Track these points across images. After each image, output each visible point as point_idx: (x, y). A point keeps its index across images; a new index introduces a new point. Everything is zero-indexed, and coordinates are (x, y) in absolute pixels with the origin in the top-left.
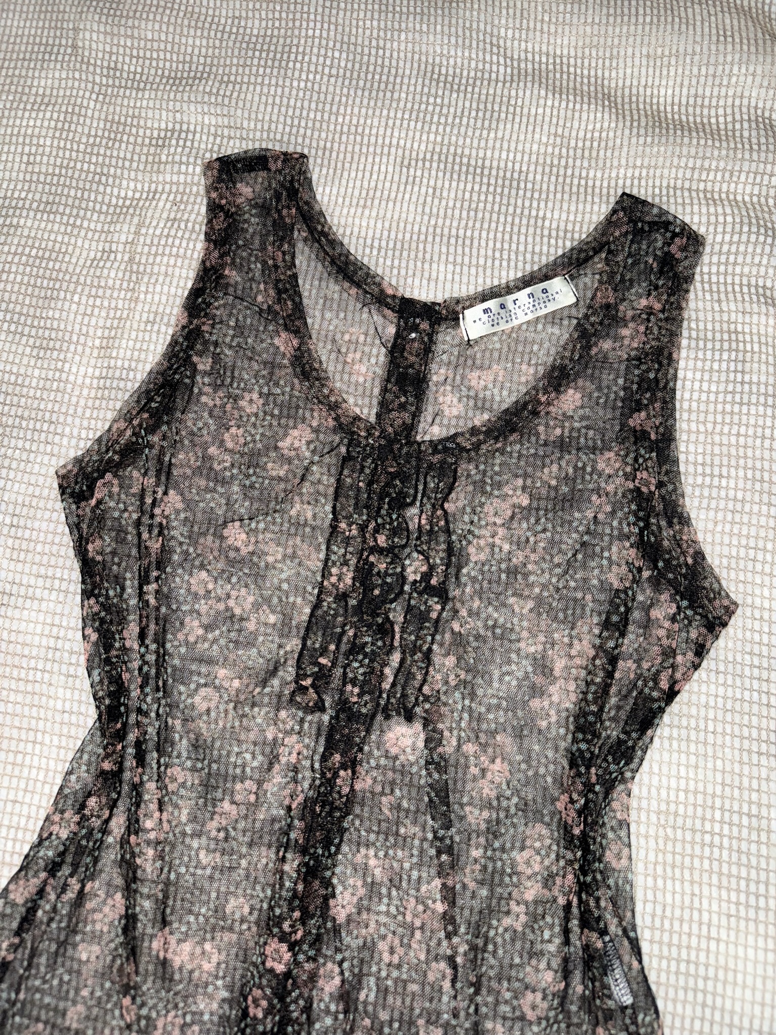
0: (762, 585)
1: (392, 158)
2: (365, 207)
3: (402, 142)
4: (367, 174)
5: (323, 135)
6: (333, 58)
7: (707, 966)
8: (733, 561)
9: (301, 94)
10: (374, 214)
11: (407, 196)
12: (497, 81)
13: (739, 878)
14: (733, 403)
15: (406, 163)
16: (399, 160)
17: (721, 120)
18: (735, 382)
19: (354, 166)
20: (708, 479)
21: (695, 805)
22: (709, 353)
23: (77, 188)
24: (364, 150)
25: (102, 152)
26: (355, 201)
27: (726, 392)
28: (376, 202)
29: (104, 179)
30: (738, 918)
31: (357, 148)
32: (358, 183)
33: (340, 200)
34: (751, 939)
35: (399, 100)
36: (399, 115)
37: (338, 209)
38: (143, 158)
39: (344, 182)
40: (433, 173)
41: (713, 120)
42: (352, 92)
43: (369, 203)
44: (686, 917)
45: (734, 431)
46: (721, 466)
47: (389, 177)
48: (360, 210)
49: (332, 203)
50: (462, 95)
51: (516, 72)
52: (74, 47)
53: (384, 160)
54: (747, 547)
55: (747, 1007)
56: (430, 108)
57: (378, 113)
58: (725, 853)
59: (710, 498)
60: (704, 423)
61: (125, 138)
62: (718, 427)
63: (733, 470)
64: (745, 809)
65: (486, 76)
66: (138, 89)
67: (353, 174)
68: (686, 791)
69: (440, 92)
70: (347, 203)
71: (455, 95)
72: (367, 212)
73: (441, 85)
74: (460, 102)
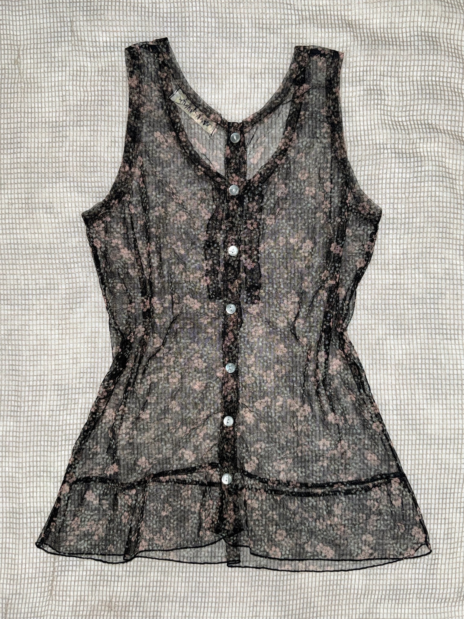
0: (434, 263)
1: (245, 74)
2: (236, 104)
3: (249, 65)
4: (235, 85)
5: (210, 66)
6: (208, 22)
7: (420, 420)
8: (420, 255)
9: (195, 45)
10: (241, 106)
11: (256, 95)
12: (292, 24)
13: (430, 384)
14: (417, 182)
15: (253, 76)
16: (249, 75)
17: (404, 35)
18: (417, 172)
19: (227, 82)
20: (407, 220)
21: (410, 359)
22: (405, 159)
23: (91, 111)
24: (231, 71)
25: (100, 89)
26: (231, 101)
27: (414, 177)
28: (241, 100)
29: (103, 103)
30: (431, 399)
31: (227, 71)
32: (231, 90)
33: (223, 101)
34: (437, 406)
35: (245, 43)
36: (246, 50)
37: (223, 106)
38: (121, 89)
39: (224, 92)
40: (267, 80)
41: (401, 35)
42: (220, 40)
43: (238, 101)
44: (410, 403)
45: (418, 196)
46: (413, 213)
47: (246, 86)
48: (234, 105)
49: (220, 103)
50: (275, 35)
51: (301, 17)
52: (72, 31)
53: (242, 76)
54: (426, 248)
55: (437, 431)
56: (261, 45)
57: (235, 51)
58: (424, 376)
59: (409, 228)
60: (405, 193)
61: (110, 78)
62: (411, 195)
63: (418, 214)
64: (431, 357)
65: (286, 22)
66: (111, 51)
67: (228, 86)
68: (406, 354)
69: (264, 35)
70: (227, 102)
71: (272, 35)
72: (237, 106)
73: (264, 31)
74: (275, 40)
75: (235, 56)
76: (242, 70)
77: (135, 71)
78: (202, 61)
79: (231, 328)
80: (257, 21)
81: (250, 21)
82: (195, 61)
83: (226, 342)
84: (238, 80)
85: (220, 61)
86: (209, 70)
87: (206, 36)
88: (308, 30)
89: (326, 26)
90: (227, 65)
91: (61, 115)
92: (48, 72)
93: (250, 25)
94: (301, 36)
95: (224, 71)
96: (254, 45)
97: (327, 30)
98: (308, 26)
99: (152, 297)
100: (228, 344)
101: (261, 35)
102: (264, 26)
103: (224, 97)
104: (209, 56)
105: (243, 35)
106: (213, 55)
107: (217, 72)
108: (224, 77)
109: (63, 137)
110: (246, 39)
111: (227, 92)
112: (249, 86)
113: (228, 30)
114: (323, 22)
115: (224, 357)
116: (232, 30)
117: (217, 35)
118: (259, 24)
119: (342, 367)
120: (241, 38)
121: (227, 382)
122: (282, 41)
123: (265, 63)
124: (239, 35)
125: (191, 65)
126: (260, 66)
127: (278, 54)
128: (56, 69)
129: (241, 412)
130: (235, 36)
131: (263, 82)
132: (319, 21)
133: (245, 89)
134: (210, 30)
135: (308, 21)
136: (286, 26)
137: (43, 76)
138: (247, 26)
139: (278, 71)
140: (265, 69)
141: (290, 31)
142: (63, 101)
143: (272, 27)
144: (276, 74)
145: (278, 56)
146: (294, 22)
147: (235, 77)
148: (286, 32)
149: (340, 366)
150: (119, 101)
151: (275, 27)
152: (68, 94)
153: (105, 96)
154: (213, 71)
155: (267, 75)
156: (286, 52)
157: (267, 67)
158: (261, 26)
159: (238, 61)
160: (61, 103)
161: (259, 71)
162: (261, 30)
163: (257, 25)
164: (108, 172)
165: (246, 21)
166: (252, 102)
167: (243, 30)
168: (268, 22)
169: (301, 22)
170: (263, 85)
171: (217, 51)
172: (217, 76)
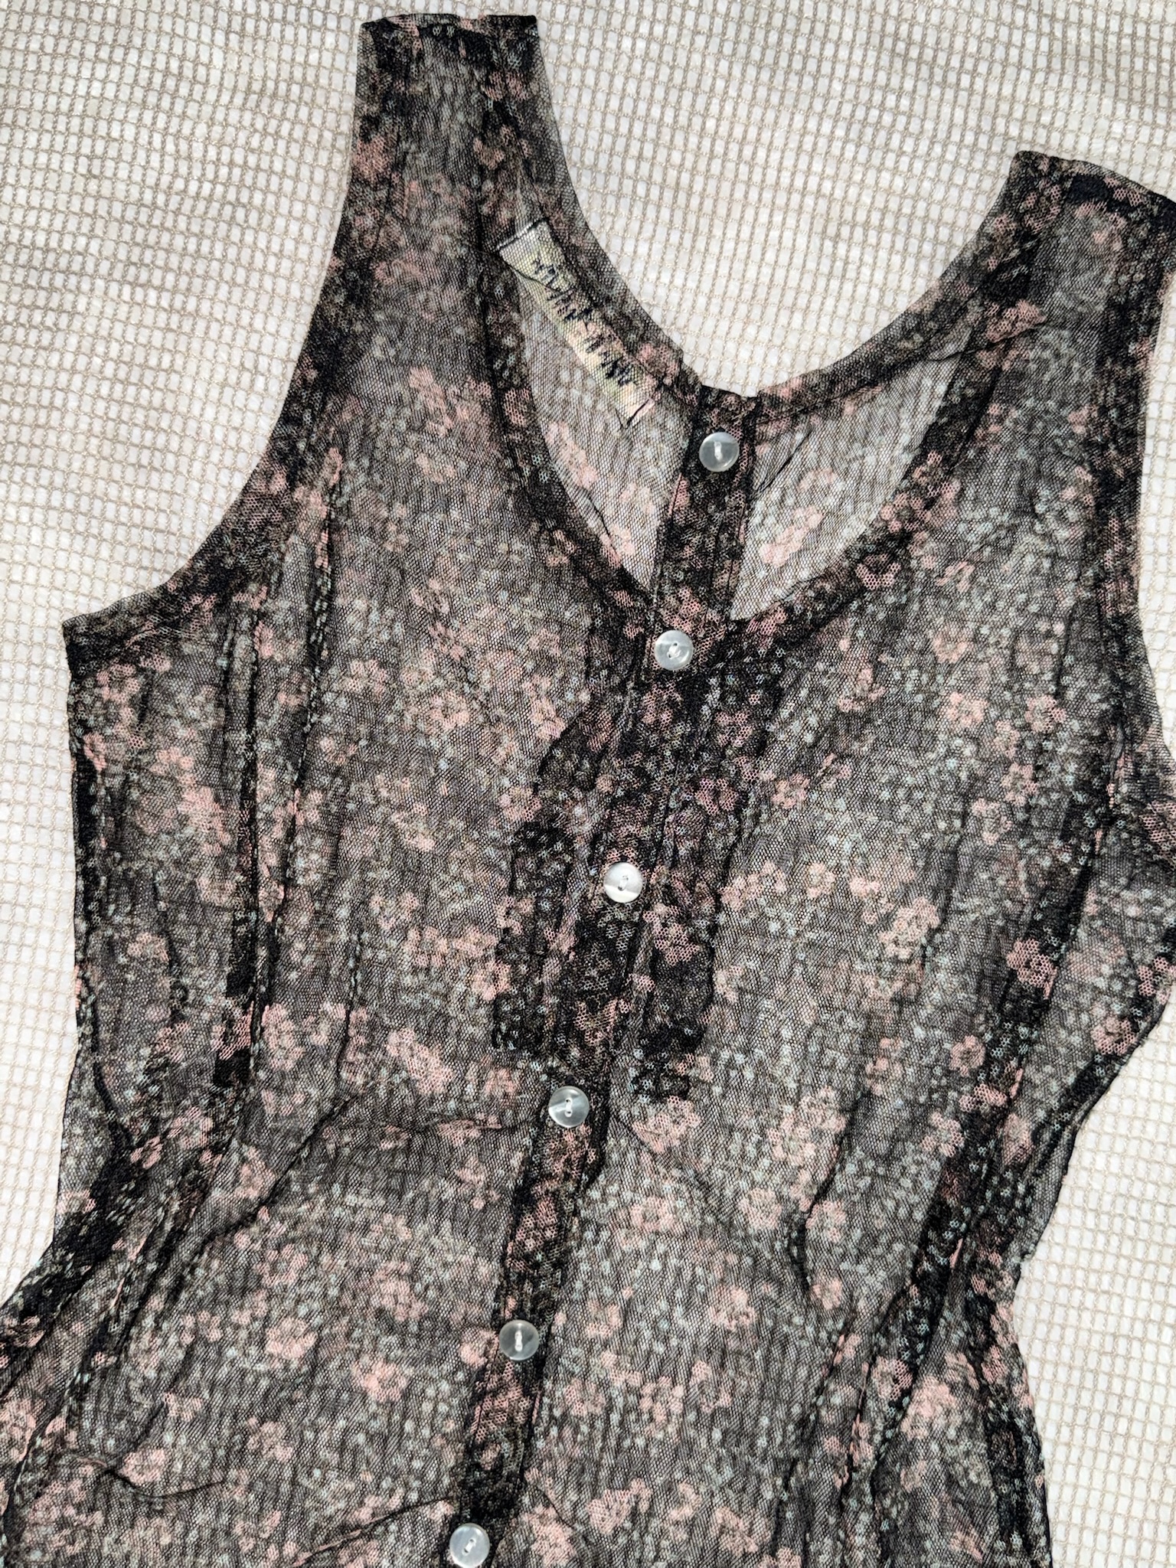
1: (805, 218)
3: (827, 186)
4: (756, 250)
5: (676, 158)
9: (637, 66)
10: (765, 335)
11: (830, 302)
15: (832, 230)
16: (819, 223)
19: (731, 233)
24: (754, 195)
25: (239, 159)
26: (729, 305)
28: (771, 311)
29: (240, 214)
32: (738, 266)
33: (702, 301)
35: (827, 98)
36: (826, 128)
37: (696, 320)
38: (319, 176)
39: (710, 267)
40: (883, 254)
42: (737, 71)
43: (756, 312)
47: (798, 261)
49: (687, 305)
50: (949, 94)
51: (1057, 47)
53: (791, 222)
56: (887, 119)
57: (784, 121)
61: (286, 128)
65: (1000, 53)
66: (311, 27)
67: (729, 246)
69: (908, 85)
70: (714, 309)
71: (936, 92)
72: (751, 330)
73: (912, 68)
74: (946, 110)
75: (779, 142)
76: (796, 198)
77: (387, 120)
78: (651, 133)
79: (551, 1185)
80: (891, 27)
81: (864, 19)
82: (624, 129)
83: (520, 1236)
84: (774, 234)
85: (719, 149)
86: (672, 174)
87: (685, 41)
88: (1078, 100)
89: (1150, 99)
90: (744, 169)
91: (72, 226)
92: (54, 55)
93: (862, 36)
94: (1046, 119)
95: (726, 187)
96: (860, 114)
97: (1148, 115)
98: (1082, 84)
99: (268, 1000)
100: (530, 1244)
101: (895, 82)
102: (914, 53)
103: (706, 287)
104: (683, 120)
105: (826, 68)
106: (697, 122)
107: (698, 187)
108: (722, 211)
109: (60, 310)
110: (837, 87)
111: (724, 270)
112: (811, 265)
113: (773, 37)
114: (1138, 81)
115: (501, 1294)
116: (787, 40)
117: (728, 49)
118: (896, 37)
119: (956, 1419)
120: (816, 79)
121: (495, 1394)
122: (972, 121)
123: (889, 191)
124: (812, 65)
125: (608, 140)
126: (866, 199)
127: (946, 169)
128: (90, 50)
129: (525, 1518)
130: (797, 65)
131: (868, 259)
132: (1124, 76)
133: (794, 275)
134: (704, 22)
135: (1084, 69)
136: (997, 69)
137: (32, 65)
138: (848, 35)
139: (930, 232)
140: (884, 211)
141: (1007, 90)
142: (90, 175)
143: (942, 59)
144: (923, 238)
145: (945, 175)
146: (1028, 61)
147: (764, 218)
148: (993, 89)
149: (948, 1413)
150: (303, 219)
151: (955, 62)
152: (112, 152)
153: (253, 188)
154: (685, 178)
155: (886, 238)
156: (977, 164)
157: (893, 205)
158: (901, 46)
159: (788, 163)
160: (80, 184)
161: (861, 217)
162: (898, 64)
163: (888, 42)
164: (202, 481)
165: (850, 18)
166: (810, 326)
167: (829, 50)
168: (931, 41)
169: (1056, 64)
170: (866, 271)
171: (714, 109)
172: (695, 202)
